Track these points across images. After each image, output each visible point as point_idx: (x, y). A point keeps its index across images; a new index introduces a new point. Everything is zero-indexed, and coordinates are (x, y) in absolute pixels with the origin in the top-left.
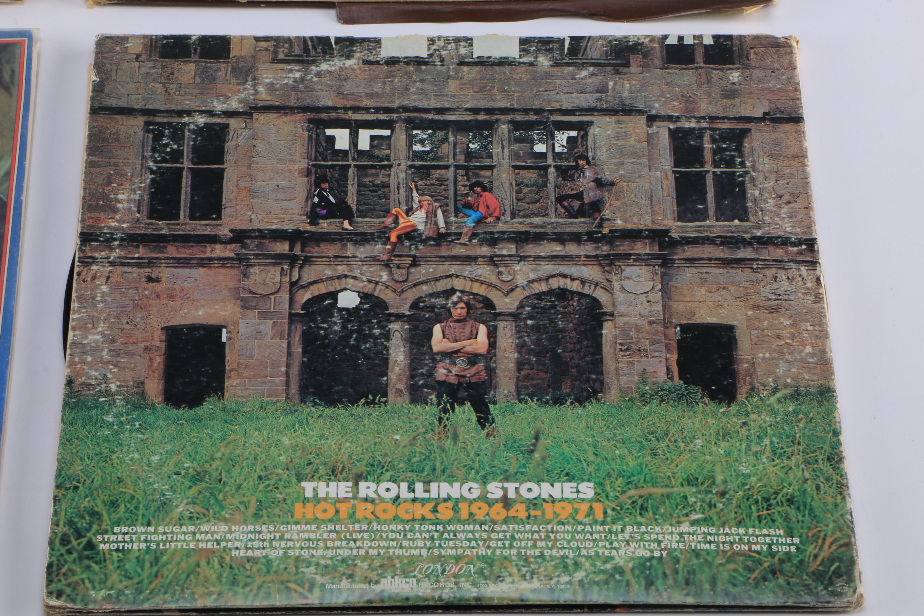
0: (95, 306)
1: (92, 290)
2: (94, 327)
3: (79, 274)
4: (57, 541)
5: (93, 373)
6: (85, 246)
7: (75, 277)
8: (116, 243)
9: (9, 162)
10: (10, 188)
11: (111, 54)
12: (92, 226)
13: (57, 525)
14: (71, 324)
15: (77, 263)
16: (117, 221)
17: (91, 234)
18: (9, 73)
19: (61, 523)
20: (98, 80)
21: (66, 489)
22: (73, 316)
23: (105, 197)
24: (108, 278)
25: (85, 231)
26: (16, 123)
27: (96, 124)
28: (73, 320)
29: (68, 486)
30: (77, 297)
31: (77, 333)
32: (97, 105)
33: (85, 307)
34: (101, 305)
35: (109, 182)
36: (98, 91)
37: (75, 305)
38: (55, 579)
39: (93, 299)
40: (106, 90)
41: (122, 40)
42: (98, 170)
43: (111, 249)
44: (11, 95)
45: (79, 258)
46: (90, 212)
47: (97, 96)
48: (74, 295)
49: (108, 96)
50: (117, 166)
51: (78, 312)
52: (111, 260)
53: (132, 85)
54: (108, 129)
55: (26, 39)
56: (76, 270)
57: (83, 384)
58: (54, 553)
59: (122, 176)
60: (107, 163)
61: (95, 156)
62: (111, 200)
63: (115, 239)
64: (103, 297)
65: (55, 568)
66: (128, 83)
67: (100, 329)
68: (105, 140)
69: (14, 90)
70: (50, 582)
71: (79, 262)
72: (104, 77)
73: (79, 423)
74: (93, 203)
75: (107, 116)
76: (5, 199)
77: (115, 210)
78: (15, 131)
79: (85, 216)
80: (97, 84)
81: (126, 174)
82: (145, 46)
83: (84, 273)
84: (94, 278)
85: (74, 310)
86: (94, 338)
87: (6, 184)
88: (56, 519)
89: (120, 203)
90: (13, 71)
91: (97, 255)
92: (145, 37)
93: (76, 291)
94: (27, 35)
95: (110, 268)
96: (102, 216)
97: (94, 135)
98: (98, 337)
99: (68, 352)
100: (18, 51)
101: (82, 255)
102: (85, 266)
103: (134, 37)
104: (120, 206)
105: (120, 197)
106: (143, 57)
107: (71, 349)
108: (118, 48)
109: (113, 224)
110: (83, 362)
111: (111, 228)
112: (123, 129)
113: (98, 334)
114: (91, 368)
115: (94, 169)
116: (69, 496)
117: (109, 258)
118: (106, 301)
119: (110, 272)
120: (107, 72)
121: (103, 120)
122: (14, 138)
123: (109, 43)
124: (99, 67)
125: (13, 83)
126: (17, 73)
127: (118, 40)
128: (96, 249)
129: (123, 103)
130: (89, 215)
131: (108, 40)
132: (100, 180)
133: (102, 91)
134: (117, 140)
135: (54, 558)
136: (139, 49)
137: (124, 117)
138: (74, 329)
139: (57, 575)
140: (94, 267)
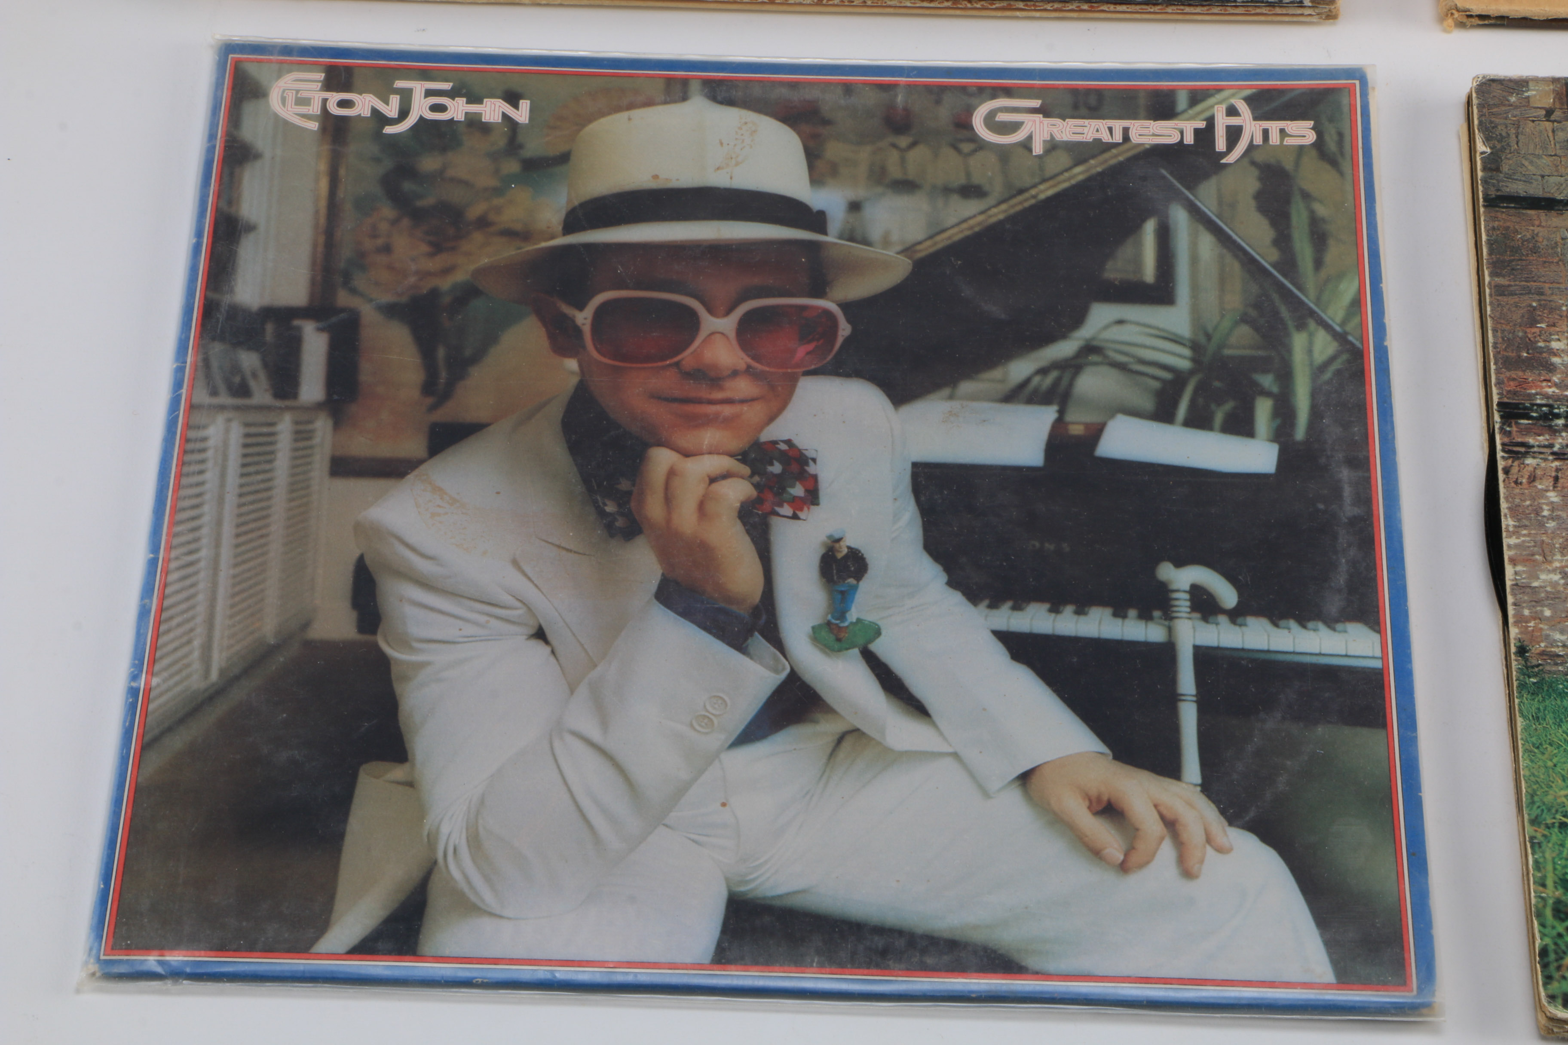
0: (1541, 525)
1: (1533, 499)
2: (1546, 561)
3: (1507, 471)
4: (1548, 912)
5: (1558, 636)
6: (1510, 426)
7: (1501, 476)
8: (1561, 422)
9: (1356, 284)
10: (1363, 325)
11: (1503, 108)
12: (1515, 393)
13: (1544, 885)
14: (1507, 554)
15: (1500, 454)
16: (1556, 385)
17: (1516, 406)
18: (1335, 137)
19: (1550, 882)
20: (1489, 150)
21: (1548, 827)
22: (1508, 541)
23: (1529, 345)
24: (1556, 479)
25: (1506, 400)
26: (1357, 219)
27: (1496, 224)
28: (1509, 546)
29: (1549, 821)
30: (1509, 508)
31: (1519, 568)
32: (1493, 193)
33: (1525, 527)
34: (1551, 525)
35: (1533, 322)
36: (1491, 170)
37: (1507, 522)
38: (1556, 975)
39: (1537, 514)
40: (1505, 168)
41: (1519, 85)
42: (1512, 300)
43: (1554, 431)
44: (1341, 174)
45: (1503, 444)
46: (1509, 370)
47: (1491, 178)
48: (1504, 505)
49: (1509, 177)
50: (1542, 294)
51: (1517, 533)
52: (1555, 449)
53: (1546, 160)
54: (1516, 232)
55: (1357, 82)
56: (1501, 464)
57: (1543, 653)
58: (1546, 931)
59: (1552, 310)
60: (1524, 288)
61: (1504, 276)
62: (1541, 351)
63: (1558, 416)
64: (1553, 510)
65: (1552, 956)
66: (1539, 157)
67: (1557, 564)
68: (1515, 250)
69: (1347, 167)
70: (1548, 979)
71: (1503, 450)
72: (1499, 146)
73: (1550, 718)
74: (1512, 354)
75: (1512, 211)
76: (1358, 344)
77: (1551, 368)
78: (1357, 232)
79: (1502, 376)
80: (1488, 157)
81: (1559, 308)
82: (1558, 95)
83: (1514, 470)
84: (1532, 479)
85: (1507, 531)
86: (1548, 578)
87: (1356, 320)
88: (1539, 875)
89: (1555, 355)
90: (1340, 135)
91: (1531, 441)
92: (1555, 80)
93: (1506, 498)
94: (1358, 75)
95: (1557, 464)
96: (1530, 376)
97: (1496, 241)
98: (1556, 577)
99: (1510, 599)
100: (1345, 101)
101: (1506, 440)
102: (1515, 459)
103: (1537, 80)
104: (1556, 360)
105: (1555, 345)
106: (1557, 114)
107: (1514, 595)
108: (1513, 99)
109: (1550, 391)
110: (1538, 617)
111: (1546, 396)
112: (1542, 233)
113: (1554, 571)
114: (1553, 627)
115: (1505, 299)
116: (1554, 838)
117: (1551, 446)
118: (1558, 518)
119: (1558, 470)
120: (1501, 139)
121: (1507, 218)
122: (1358, 245)
123: (1497, 91)
124: (1487, 129)
125: (1342, 154)
126: (1347, 139)
127: (1511, 85)
128: (1527, 431)
129: (1535, 190)
130: (1508, 374)
131: (1494, 85)
132: (1516, 316)
133: (1498, 170)
134: (1535, 250)
135: (1547, 940)
136: (1549, 101)
137: (1542, 213)
138: (1513, 561)
139: (1559, 968)
140: (1529, 461)
